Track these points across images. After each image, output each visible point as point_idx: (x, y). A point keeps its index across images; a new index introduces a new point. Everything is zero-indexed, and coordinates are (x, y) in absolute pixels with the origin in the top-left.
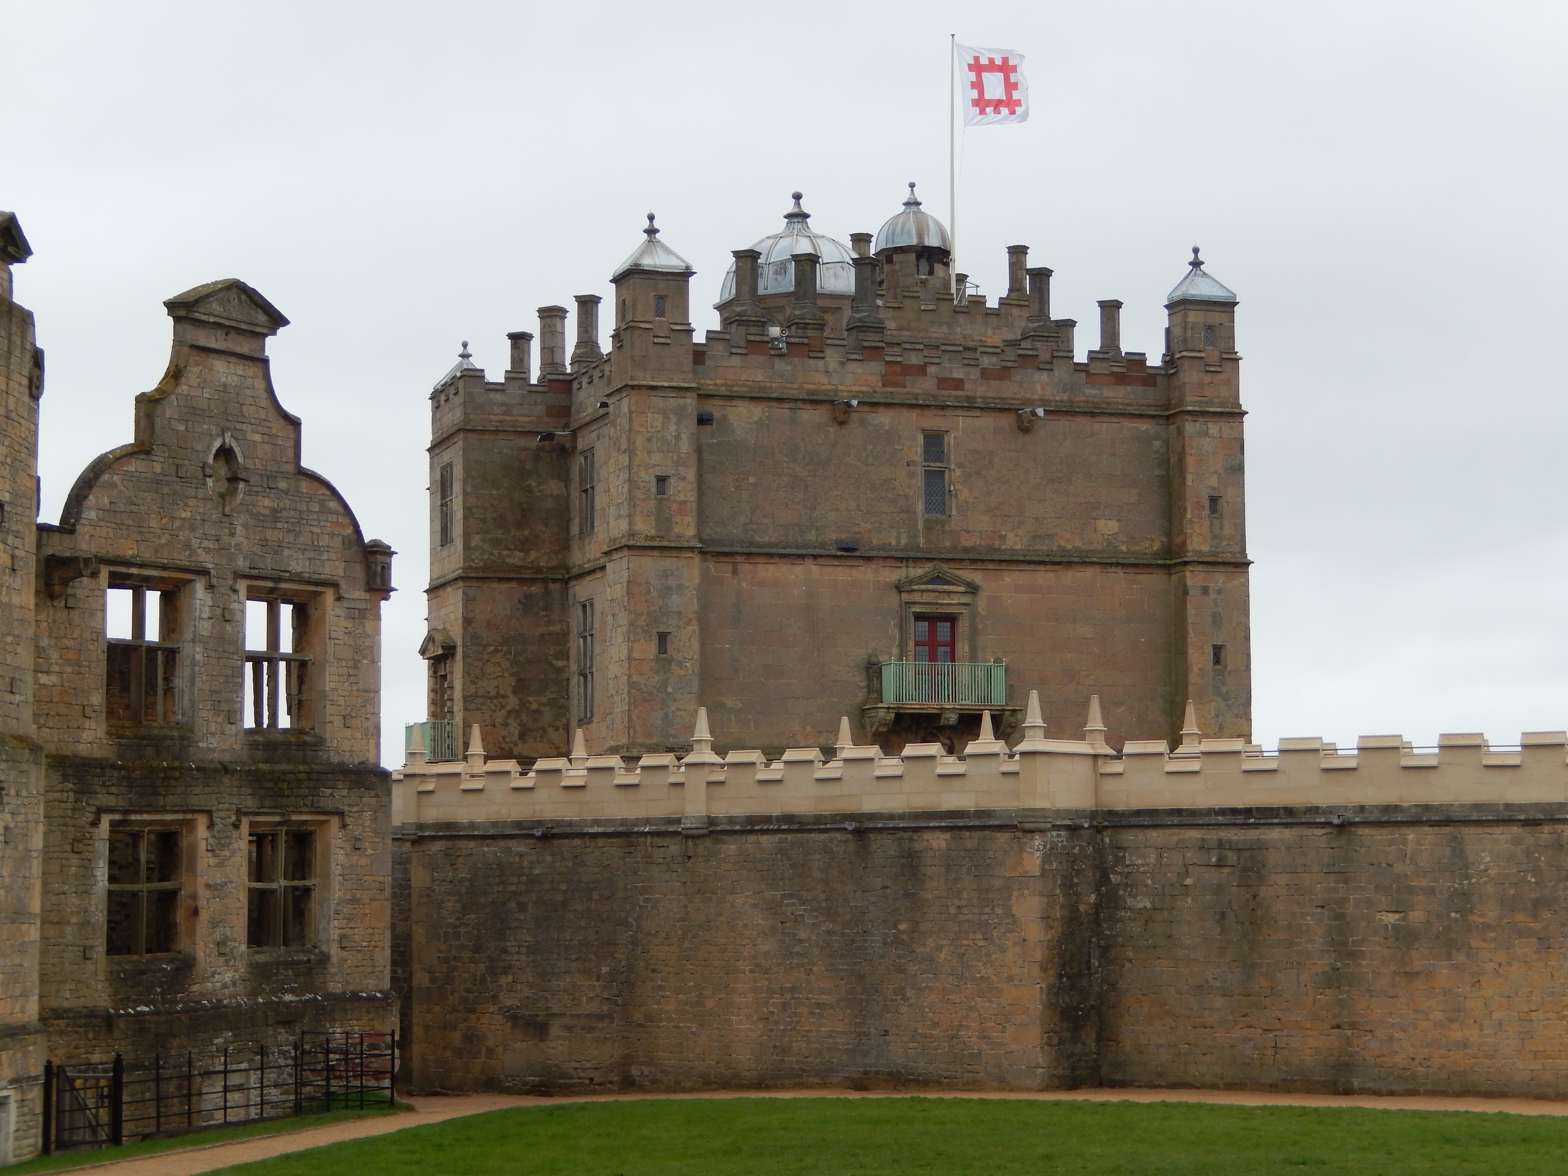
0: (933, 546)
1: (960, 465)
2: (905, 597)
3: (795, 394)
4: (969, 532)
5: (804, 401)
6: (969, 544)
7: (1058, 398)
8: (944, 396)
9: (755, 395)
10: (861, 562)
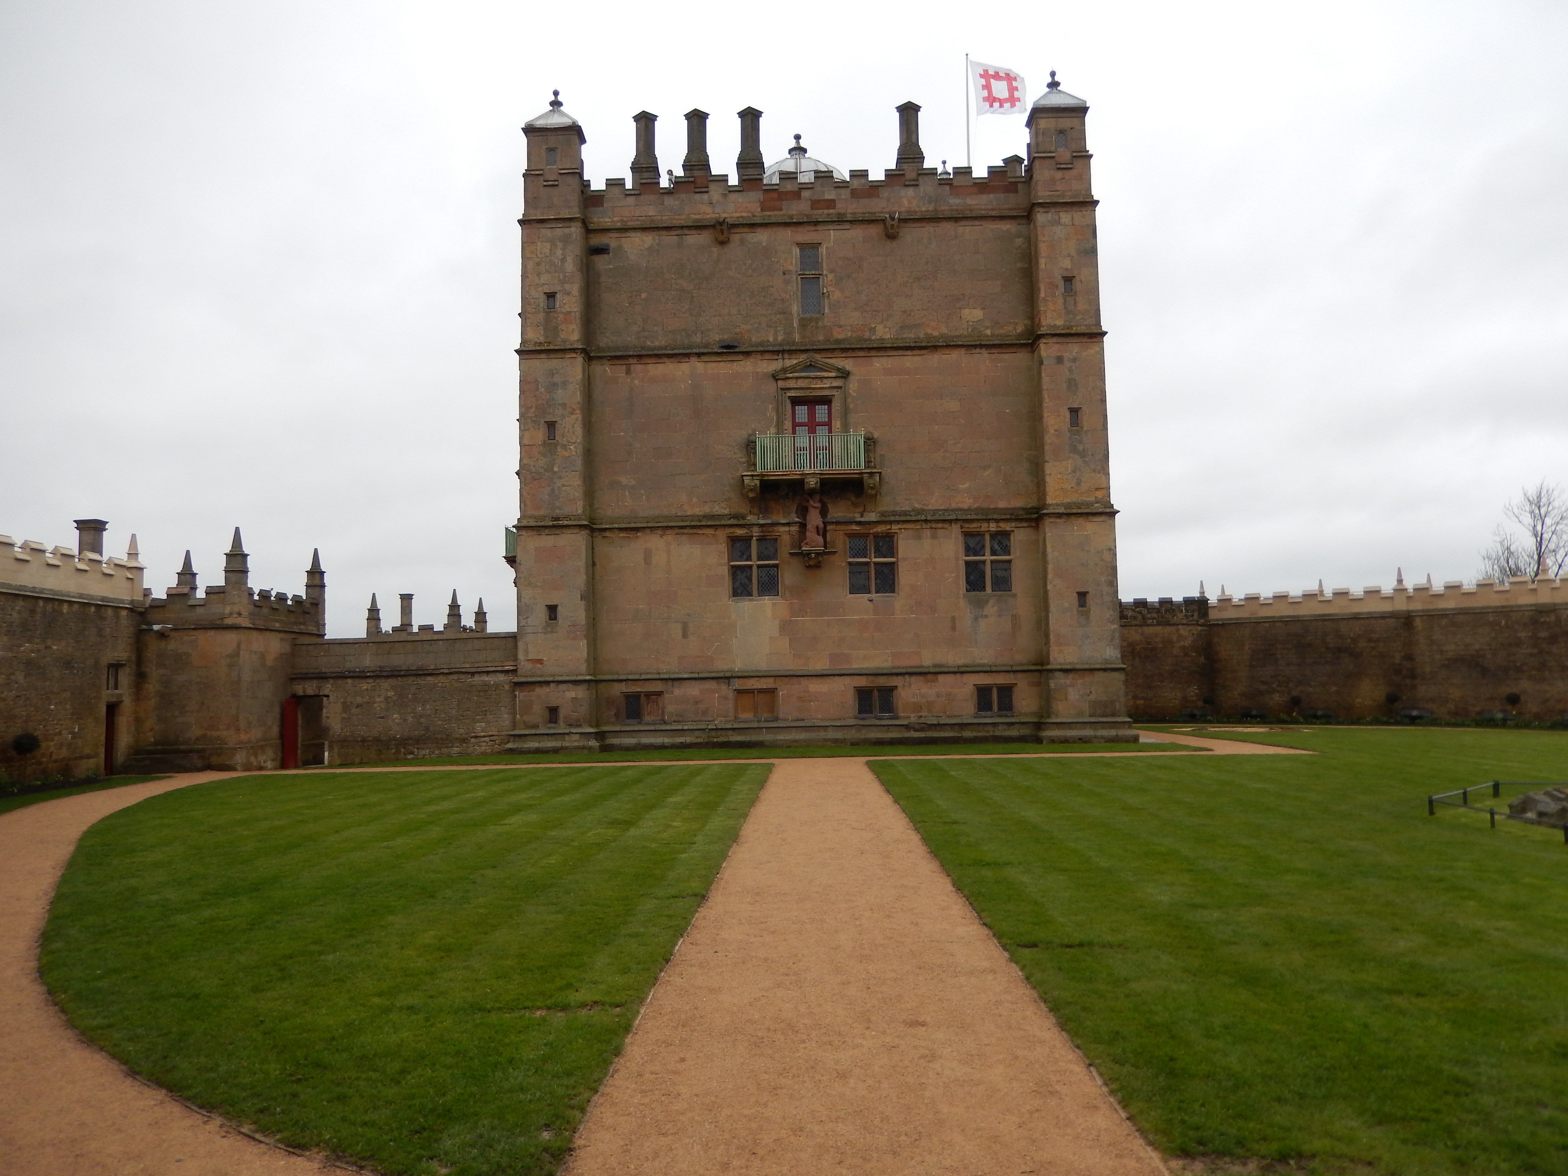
0: (807, 340)
1: (832, 271)
2: (781, 384)
3: (683, 223)
4: (841, 327)
5: (689, 227)
6: (841, 336)
7: (924, 209)
8: (816, 215)
9: (645, 226)
10: (741, 357)
